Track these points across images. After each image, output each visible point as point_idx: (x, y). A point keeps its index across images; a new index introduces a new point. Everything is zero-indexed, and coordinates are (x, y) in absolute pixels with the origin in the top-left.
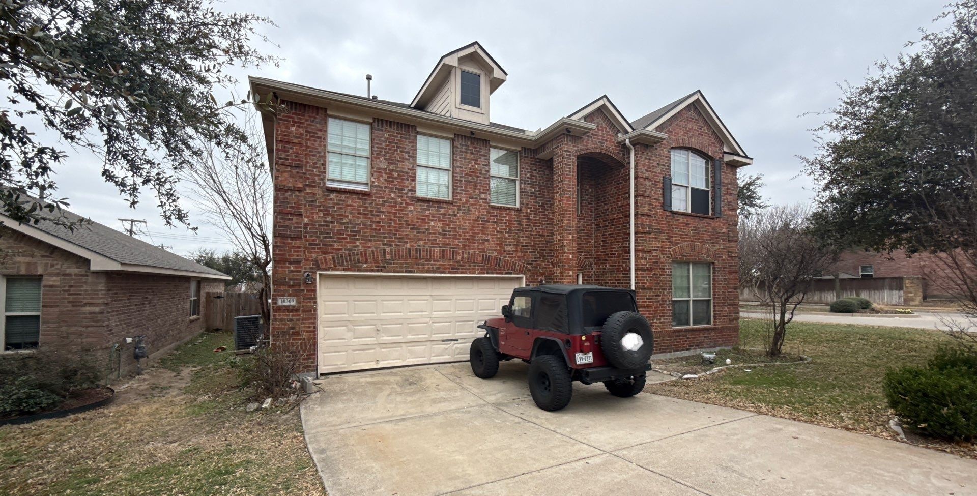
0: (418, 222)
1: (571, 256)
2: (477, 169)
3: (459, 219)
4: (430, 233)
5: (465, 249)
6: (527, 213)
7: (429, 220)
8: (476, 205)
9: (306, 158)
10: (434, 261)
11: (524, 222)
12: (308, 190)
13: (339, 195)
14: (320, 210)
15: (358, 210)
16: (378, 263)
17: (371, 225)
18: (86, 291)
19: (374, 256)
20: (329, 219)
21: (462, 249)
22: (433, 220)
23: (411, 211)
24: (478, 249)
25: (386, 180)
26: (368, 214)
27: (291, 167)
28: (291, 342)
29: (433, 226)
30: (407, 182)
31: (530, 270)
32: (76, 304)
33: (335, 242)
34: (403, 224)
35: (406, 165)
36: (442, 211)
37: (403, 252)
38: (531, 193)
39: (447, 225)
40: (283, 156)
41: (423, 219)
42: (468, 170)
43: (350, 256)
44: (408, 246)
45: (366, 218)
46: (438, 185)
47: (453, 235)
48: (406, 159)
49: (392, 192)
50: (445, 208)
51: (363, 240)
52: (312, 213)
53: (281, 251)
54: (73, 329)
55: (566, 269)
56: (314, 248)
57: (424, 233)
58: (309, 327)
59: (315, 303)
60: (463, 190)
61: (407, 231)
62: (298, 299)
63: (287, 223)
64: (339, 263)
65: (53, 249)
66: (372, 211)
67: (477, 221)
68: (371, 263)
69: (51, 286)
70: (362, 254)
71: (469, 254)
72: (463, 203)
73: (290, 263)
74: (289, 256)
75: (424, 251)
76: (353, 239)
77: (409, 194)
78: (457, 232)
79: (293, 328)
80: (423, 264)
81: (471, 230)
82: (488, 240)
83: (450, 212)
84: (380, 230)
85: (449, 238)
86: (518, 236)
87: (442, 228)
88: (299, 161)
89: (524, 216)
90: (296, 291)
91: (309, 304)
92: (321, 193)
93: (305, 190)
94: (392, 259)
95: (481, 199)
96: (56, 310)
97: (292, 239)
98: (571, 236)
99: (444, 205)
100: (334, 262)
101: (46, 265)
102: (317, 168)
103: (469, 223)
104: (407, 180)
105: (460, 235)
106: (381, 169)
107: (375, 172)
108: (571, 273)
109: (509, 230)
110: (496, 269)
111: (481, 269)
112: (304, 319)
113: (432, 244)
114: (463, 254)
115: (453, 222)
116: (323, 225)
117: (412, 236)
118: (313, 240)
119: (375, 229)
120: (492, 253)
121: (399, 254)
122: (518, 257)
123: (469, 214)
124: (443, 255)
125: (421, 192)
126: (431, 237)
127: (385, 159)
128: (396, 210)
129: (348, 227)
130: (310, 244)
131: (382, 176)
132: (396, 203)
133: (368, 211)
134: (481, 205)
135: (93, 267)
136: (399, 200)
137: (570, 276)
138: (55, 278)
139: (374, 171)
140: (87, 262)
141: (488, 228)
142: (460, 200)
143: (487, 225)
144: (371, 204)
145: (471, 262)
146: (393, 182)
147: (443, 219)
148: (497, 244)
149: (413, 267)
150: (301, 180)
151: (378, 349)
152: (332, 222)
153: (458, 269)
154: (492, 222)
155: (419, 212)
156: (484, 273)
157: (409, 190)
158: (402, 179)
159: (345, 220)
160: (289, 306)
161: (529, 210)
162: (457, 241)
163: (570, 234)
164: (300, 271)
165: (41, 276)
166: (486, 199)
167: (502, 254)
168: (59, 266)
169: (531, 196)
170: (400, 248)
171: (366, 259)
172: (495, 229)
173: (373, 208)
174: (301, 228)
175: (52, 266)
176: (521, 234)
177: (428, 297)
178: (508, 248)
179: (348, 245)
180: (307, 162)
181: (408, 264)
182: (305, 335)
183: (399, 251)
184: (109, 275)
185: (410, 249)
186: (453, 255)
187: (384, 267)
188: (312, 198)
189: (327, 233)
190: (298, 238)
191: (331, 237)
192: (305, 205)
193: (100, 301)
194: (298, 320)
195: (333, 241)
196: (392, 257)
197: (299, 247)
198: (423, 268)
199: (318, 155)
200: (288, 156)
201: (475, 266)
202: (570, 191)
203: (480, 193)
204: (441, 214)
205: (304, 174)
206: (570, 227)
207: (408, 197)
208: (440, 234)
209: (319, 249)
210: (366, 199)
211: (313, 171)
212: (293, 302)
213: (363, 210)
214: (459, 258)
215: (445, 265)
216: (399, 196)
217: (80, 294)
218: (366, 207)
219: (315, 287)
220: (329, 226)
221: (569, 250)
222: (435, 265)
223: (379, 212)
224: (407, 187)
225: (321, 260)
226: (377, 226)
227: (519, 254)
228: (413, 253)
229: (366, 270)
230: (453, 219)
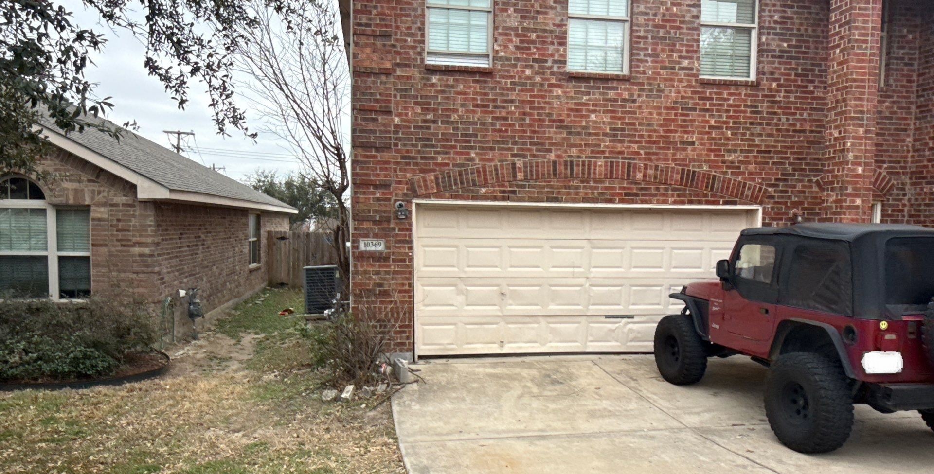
0: (568, 116)
1: (860, 170)
2: (676, 15)
3: (640, 107)
4: (590, 134)
5: (650, 160)
6: (770, 90)
7: (588, 111)
8: (672, 80)
9: (396, 21)
10: (595, 181)
11: (764, 107)
12: (399, 72)
13: (445, 78)
14: (416, 103)
15: (474, 99)
16: (503, 186)
17: (493, 124)
18: (134, 226)
19: (497, 174)
20: (430, 116)
21: (645, 159)
22: (594, 111)
23: (558, 97)
24: (674, 160)
25: (517, 48)
26: (487, 106)
27: (375, 36)
28: (378, 305)
29: (595, 122)
30: (551, 47)
31: (772, 197)
32: (126, 243)
33: (438, 153)
34: (544, 120)
35: (551, 18)
36: (611, 94)
37: (543, 167)
38: (782, 51)
39: (620, 118)
40: (364, 21)
41: (577, 110)
42: (659, 17)
43: (460, 175)
44: (552, 156)
45: (486, 112)
46: (604, 49)
47: (628, 136)
48: (552, 8)
49: (526, 66)
50: (615, 88)
51: (482, 148)
52: (406, 108)
53: (362, 168)
54: (122, 275)
55: (848, 195)
56: (408, 164)
57: (579, 134)
58: (403, 285)
59: (411, 248)
60: (649, 55)
61: (551, 132)
62: (387, 242)
63: (371, 126)
64: (444, 187)
65: (100, 172)
66: (495, 100)
67: (673, 108)
68: (493, 186)
69: (99, 220)
70: (478, 172)
71: (656, 167)
72: (648, 78)
73: (376, 187)
74: (375, 175)
75: (578, 165)
76: (465, 147)
77: (555, 69)
78: (636, 130)
79: (380, 285)
80: (577, 188)
81: (661, 126)
82: (693, 143)
83: (626, 95)
84: (506, 131)
85: (622, 142)
86: (752, 134)
87: (609, 123)
88: (386, 26)
89: (766, 96)
90: (384, 229)
91: (402, 250)
92: (417, 75)
93: (395, 72)
94: (526, 179)
95: (683, 68)
96: (104, 250)
97: (378, 149)
98: (861, 130)
99: (615, 84)
100: (438, 184)
101: (93, 192)
102: (412, 35)
103: (659, 114)
104: (552, 43)
105: (642, 136)
106: (511, 28)
107: (500, 34)
108: (858, 202)
109: (734, 123)
110: (706, 196)
111: (678, 196)
112: (395, 272)
113: (592, 152)
114: (646, 168)
115: (630, 112)
116: (422, 127)
117: (559, 140)
118: (407, 151)
119: (500, 131)
120: (700, 166)
121: (537, 171)
122: (751, 173)
123: (660, 97)
124: (612, 172)
125: (575, 64)
126: (591, 140)
127: (515, 11)
128: (534, 96)
129: (457, 129)
130: (403, 158)
131: (511, 41)
132: (533, 85)
133: (489, 100)
134: (681, 81)
135: (141, 195)
136: (538, 79)
137: (857, 207)
138: (102, 209)
139: (499, 32)
140: (133, 187)
141: (693, 121)
142: (644, 73)
143: (693, 115)
144: (493, 89)
145: (660, 183)
146: (529, 49)
147: (612, 108)
148: (711, 150)
149: (559, 193)
150: (389, 57)
151: (502, 324)
152: (434, 122)
153: (637, 195)
154: (701, 110)
155: (572, 98)
156: (683, 203)
157: (555, 62)
158: (544, 43)
159: (454, 117)
160: (375, 252)
161: (774, 85)
162: (636, 146)
163: (861, 126)
164: (389, 200)
165: (89, 206)
166: (691, 69)
167: (718, 167)
168: (105, 194)
169: (780, 57)
170: (540, 160)
171: (486, 180)
172: (708, 122)
173: (496, 94)
174: (389, 132)
175: (99, 193)
176: (758, 129)
177: (585, 243)
178: (730, 157)
179: (458, 157)
180: (398, 27)
181: (552, 187)
182: (396, 297)
183: (537, 166)
184: (158, 205)
185: (554, 163)
186: (629, 171)
187: (514, 192)
188: (405, 84)
189: (428, 139)
190: (387, 148)
191: (433, 146)
192: (395, 96)
193: (149, 240)
194: (387, 273)
195: (436, 152)
196: (526, 176)
197: (387, 163)
198: (577, 194)
199: (413, 13)
200: (370, 19)
201: (666, 189)
202: (866, 42)
203: (680, 57)
204: (610, 100)
205: (393, 46)
206: (862, 112)
207: (552, 73)
208: (605, 135)
209: (416, 164)
210: (486, 82)
211: (406, 41)
212: (379, 247)
213: (482, 100)
214: (639, 176)
215: (613, 188)
216: (537, 73)
217: (129, 231)
218: (486, 94)
219: (411, 224)
220: (429, 128)
221: (856, 157)
222: (596, 188)
223: (506, 101)
224: (552, 55)
225: (419, 181)
226: (502, 125)
227: (752, 167)
228: (561, 168)
229: (485, 198)
230: (629, 107)
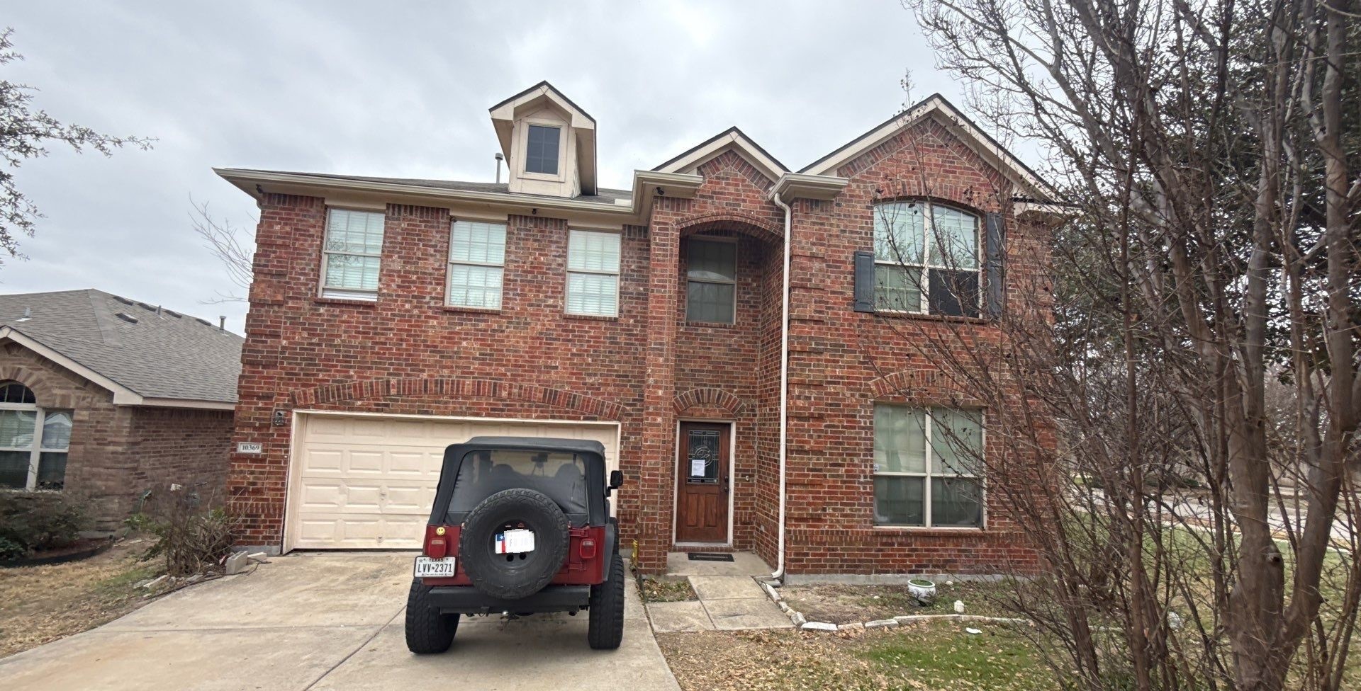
0: (442, 342)
1: (661, 393)
2: (543, 263)
4: (460, 358)
5: (515, 380)
6: (628, 325)
7: (460, 338)
8: (537, 315)
9: (292, 263)
10: (464, 397)
11: (622, 339)
12: (290, 304)
13: (332, 309)
14: (303, 329)
15: (356, 327)
16: (378, 400)
17: (372, 348)
19: (372, 390)
20: (315, 340)
22: (465, 339)
23: (433, 327)
24: (537, 382)
25: (399, 286)
26: (368, 333)
27: (272, 275)
28: (251, 502)
29: (466, 348)
30: (429, 287)
31: (629, 415)
33: (320, 370)
34: (419, 346)
35: (432, 263)
37: (415, 384)
39: (489, 345)
40: (263, 262)
41: (450, 338)
42: (528, 264)
43: (338, 389)
44: (425, 376)
45: (366, 338)
46: (482, 289)
48: (432, 255)
49: (406, 301)
50: (487, 321)
51: (359, 367)
52: (294, 333)
55: (650, 414)
56: (292, 379)
57: (450, 357)
58: (277, 484)
59: (287, 452)
60: (518, 295)
61: (426, 356)
62: (263, 446)
63: (260, 346)
64: (323, 399)
66: (376, 328)
67: (538, 338)
68: (368, 399)
70: (355, 387)
71: (521, 387)
72: (517, 313)
73: (259, 398)
74: (258, 388)
75: (447, 384)
76: (345, 367)
77: (432, 304)
78: (504, 355)
79: (254, 484)
80: (446, 403)
81: (527, 352)
83: (495, 326)
85: (490, 365)
86: (611, 362)
87: (479, 349)
88: (282, 267)
89: (624, 330)
90: (263, 434)
91: (279, 453)
92: (307, 307)
93: (287, 303)
94: (398, 394)
95: (548, 306)
97: (264, 367)
98: (661, 359)
99: (486, 317)
100: (316, 397)
102: (305, 274)
103: (525, 343)
104: (431, 283)
106: (393, 271)
107: (384, 275)
109: (595, 351)
110: (567, 414)
111: (542, 412)
112: (270, 473)
113: (462, 373)
114: (511, 386)
115: (498, 341)
116: (306, 349)
117: (432, 362)
118: (292, 369)
119: (378, 353)
120: (562, 388)
121: (410, 388)
122: (609, 394)
123: (525, 328)
124: (479, 390)
126: (461, 363)
127: (399, 257)
128: (412, 326)
129: (339, 351)
130: (287, 374)
131: (394, 281)
132: (411, 316)
133: (370, 328)
134: (546, 316)
139: (386, 274)
141: (556, 349)
142: (513, 309)
143: (556, 344)
144: (374, 319)
145: (524, 400)
146: (410, 287)
147: (483, 337)
148: (572, 373)
149: (429, 407)
150: (282, 291)
152: (319, 345)
153: (502, 410)
154: (564, 340)
155: (446, 328)
157: (432, 298)
158: (423, 283)
159: (337, 341)
160: (251, 454)
161: (632, 321)
164: (271, 409)
166: (556, 307)
167: (580, 388)
170: (413, 379)
171: (361, 394)
172: (570, 350)
173: (377, 324)
174: (276, 352)
176: (617, 358)
178: (591, 380)
179: (338, 374)
180: (293, 268)
181: (422, 401)
182: (269, 495)
183: (410, 384)
185: (426, 381)
186: (495, 389)
187: (387, 405)
188: (295, 313)
189: (311, 359)
190: (274, 365)
191: (316, 365)
192: (285, 323)
194: (262, 473)
195: (318, 370)
196: (399, 392)
197: (271, 378)
198: (446, 408)
199: (307, 257)
200: (268, 261)
201: (530, 406)
204: (480, 330)
205: (288, 283)
206: (661, 344)
207: (429, 308)
208: (475, 359)
209: (299, 380)
210: (368, 313)
211: (299, 279)
212: (256, 450)
213: (363, 328)
214: (504, 394)
215: (482, 404)
216: (416, 307)
218: (367, 323)
219: (289, 431)
220: (314, 350)
221: (656, 382)
222: (464, 403)
223: (385, 329)
224: (430, 293)
225: (299, 394)
226: (380, 349)
227: (611, 389)
228: (431, 386)
229: (361, 410)
230: (497, 336)
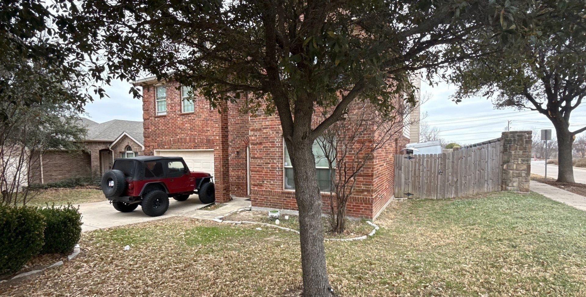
0: (181, 125)
3: (196, 121)
4: (186, 130)
7: (185, 123)
8: (203, 112)
9: (149, 106)
10: (188, 143)
13: (159, 118)
15: (163, 123)
16: (169, 145)
17: (167, 129)
20: (156, 128)
21: (198, 136)
23: (179, 120)
24: (205, 136)
25: (170, 108)
27: (146, 110)
29: (187, 126)
30: (177, 107)
34: (176, 127)
35: (177, 99)
36: (190, 118)
37: (177, 140)
39: (192, 125)
40: (144, 107)
41: (183, 124)
43: (161, 143)
44: (178, 137)
45: (165, 126)
48: (176, 97)
49: (172, 113)
50: (190, 116)
51: (165, 136)
52: (152, 127)
53: (145, 142)
56: (153, 141)
57: (184, 130)
60: (198, 106)
63: (146, 132)
66: (167, 123)
68: (167, 146)
70: (164, 142)
71: (200, 138)
74: (147, 144)
75: (183, 139)
76: (162, 136)
77: (178, 113)
81: (201, 126)
82: (209, 130)
83: (193, 118)
84: (169, 131)
85: (193, 131)
87: (190, 126)
88: (148, 108)
92: (154, 119)
93: (150, 118)
97: (148, 138)
102: (152, 109)
103: (201, 122)
105: (197, 130)
106: (169, 104)
107: (167, 106)
111: (207, 147)
113: (186, 135)
114: (198, 139)
115: (194, 123)
116: (154, 131)
117: (179, 132)
118: (152, 138)
120: (211, 137)
123: (201, 117)
124: (191, 140)
127: (170, 99)
128: (174, 121)
129: (161, 131)
132: (174, 118)
134: (205, 112)
136: (175, 116)
142: (197, 111)
143: (208, 122)
144: (166, 120)
145: (202, 143)
146: (173, 108)
149: (180, 147)
150: (148, 115)
153: (196, 147)
154: (211, 120)
155: (182, 120)
156: (208, 149)
158: (175, 106)
162: (196, 132)
170: (176, 138)
171: (166, 144)
174: (149, 133)
179: (161, 138)
181: (178, 145)
183: (175, 140)
186: (194, 140)
187: (171, 147)
189: (156, 134)
191: (157, 136)
192: (150, 124)
197: (149, 141)
199: (152, 104)
201: (203, 145)
203: (205, 105)
204: (190, 120)
205: (149, 112)
208: (189, 130)
210: (165, 118)
211: (151, 111)
214: (197, 141)
218: (165, 122)
220: (156, 131)
223: (169, 123)
224: (177, 109)
226: (169, 129)
228: (180, 140)
229: (166, 149)
230: (194, 121)
